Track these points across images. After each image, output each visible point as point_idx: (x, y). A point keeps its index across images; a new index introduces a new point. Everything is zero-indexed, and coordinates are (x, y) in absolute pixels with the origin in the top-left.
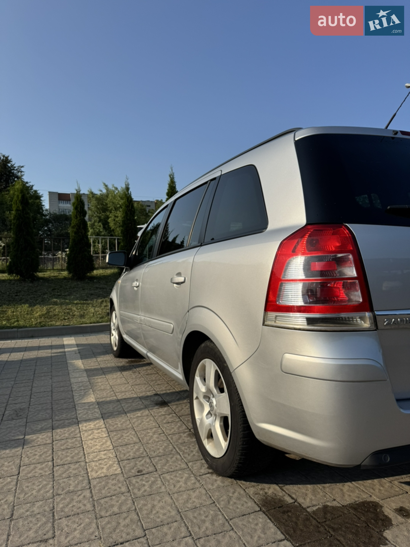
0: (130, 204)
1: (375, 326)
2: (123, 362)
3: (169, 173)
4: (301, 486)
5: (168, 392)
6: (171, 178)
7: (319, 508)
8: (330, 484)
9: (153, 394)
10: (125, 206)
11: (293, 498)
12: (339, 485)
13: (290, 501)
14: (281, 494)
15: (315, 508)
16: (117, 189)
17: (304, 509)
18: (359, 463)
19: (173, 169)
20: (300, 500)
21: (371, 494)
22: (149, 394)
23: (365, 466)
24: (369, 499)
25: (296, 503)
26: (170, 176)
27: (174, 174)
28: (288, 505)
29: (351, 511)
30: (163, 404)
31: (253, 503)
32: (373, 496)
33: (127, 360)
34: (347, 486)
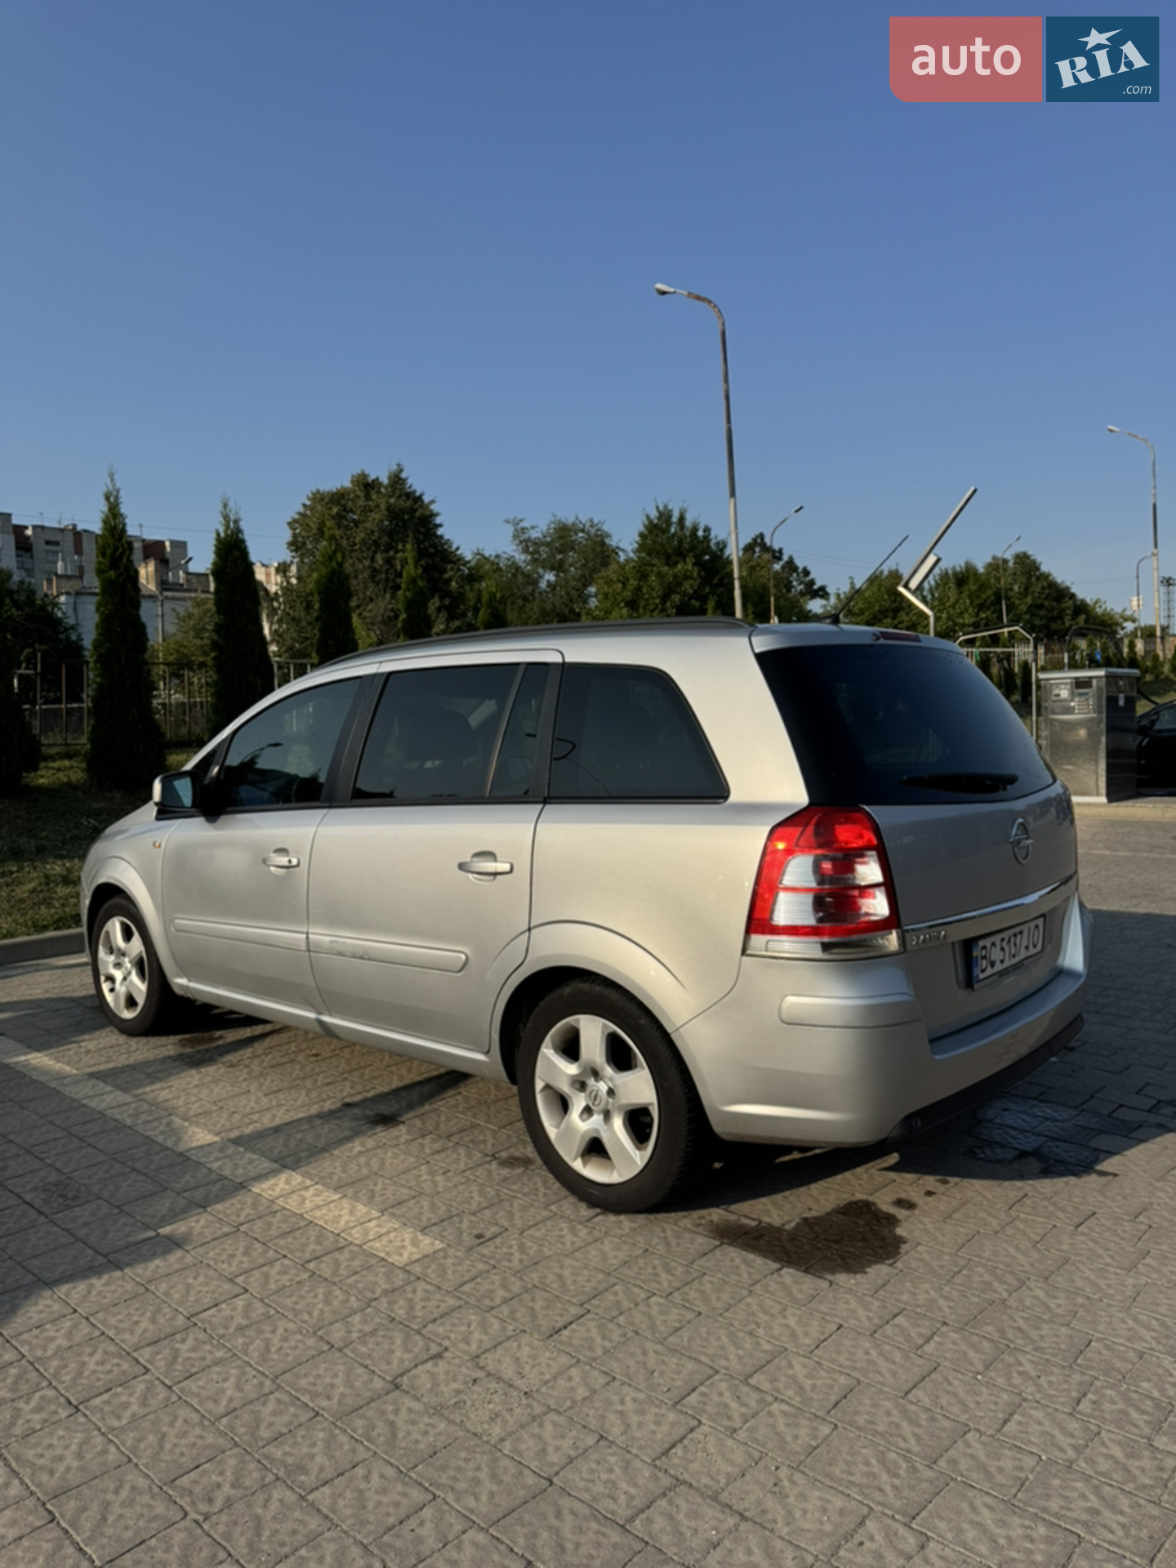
2: (166, 1046)
3: (104, 489)
4: (752, 1202)
5: (370, 1095)
7: (797, 1223)
9: (338, 1105)
11: (753, 1219)
12: (802, 1190)
13: (754, 1223)
14: (733, 1218)
15: (793, 1224)
17: (780, 1228)
19: (116, 476)
20: (766, 1219)
21: (851, 1192)
22: (328, 1106)
24: (854, 1199)
25: (763, 1225)
27: (118, 492)
28: (755, 1229)
29: (841, 1217)
30: (388, 1120)
31: (703, 1236)
32: (856, 1194)
33: (172, 1039)
34: (815, 1188)
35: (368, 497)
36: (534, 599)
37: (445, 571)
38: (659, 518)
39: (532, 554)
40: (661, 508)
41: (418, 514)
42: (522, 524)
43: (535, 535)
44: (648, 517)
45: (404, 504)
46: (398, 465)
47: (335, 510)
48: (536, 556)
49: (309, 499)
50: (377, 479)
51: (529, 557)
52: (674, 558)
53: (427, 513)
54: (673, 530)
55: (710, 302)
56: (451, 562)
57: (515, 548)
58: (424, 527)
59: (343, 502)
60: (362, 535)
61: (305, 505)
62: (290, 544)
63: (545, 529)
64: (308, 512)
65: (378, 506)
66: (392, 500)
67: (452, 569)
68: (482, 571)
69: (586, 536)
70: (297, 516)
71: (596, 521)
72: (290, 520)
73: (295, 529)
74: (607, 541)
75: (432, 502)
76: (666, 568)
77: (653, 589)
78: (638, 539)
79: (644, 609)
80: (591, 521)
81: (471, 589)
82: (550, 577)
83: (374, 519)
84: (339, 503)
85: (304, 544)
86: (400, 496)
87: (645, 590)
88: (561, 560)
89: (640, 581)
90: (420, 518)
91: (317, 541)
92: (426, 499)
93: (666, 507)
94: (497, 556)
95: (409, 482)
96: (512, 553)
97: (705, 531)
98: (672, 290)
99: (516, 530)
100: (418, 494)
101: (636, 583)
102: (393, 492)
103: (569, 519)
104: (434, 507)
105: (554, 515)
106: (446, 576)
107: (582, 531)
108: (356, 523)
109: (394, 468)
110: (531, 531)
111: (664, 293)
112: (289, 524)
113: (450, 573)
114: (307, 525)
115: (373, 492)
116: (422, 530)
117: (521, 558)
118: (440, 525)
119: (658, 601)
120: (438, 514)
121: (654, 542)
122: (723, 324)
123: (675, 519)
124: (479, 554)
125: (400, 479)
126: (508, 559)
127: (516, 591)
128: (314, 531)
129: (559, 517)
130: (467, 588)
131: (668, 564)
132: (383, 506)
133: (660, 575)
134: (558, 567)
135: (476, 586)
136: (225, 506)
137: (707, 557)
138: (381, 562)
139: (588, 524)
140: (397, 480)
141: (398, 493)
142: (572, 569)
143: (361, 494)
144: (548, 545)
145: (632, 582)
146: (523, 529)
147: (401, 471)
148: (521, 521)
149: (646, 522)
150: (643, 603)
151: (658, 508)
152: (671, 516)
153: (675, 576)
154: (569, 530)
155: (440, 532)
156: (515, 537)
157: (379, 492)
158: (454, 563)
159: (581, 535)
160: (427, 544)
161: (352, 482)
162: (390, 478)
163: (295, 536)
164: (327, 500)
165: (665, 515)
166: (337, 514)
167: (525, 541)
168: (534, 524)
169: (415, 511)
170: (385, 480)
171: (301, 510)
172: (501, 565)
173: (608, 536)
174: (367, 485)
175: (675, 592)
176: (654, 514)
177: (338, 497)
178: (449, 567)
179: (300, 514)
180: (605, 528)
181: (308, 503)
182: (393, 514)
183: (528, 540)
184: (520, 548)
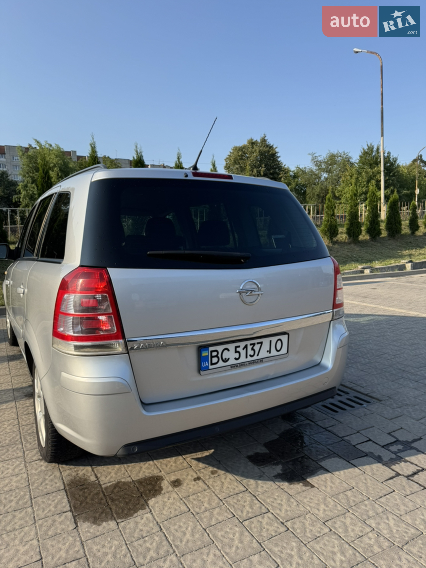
0: (46, 176)
1: (126, 350)
3: (90, 142)
6: (92, 147)
7: (113, 484)
8: (135, 464)
10: (41, 178)
11: (97, 477)
15: (109, 485)
16: (51, 145)
17: (100, 485)
18: (115, 454)
19: (94, 137)
20: (102, 478)
21: (161, 470)
22: (24, 385)
23: (119, 455)
25: (97, 482)
26: (91, 145)
27: (95, 142)
28: (89, 483)
31: (62, 483)
32: (163, 472)
35: (253, 147)
36: (318, 184)
37: (280, 174)
38: (368, 149)
39: (318, 166)
40: (369, 145)
41: (270, 153)
42: (316, 155)
43: (320, 159)
44: (363, 149)
45: (265, 149)
46: (264, 135)
47: (240, 153)
48: (320, 167)
49: (232, 150)
50: (257, 141)
51: (317, 168)
52: (373, 165)
53: (274, 152)
54: (374, 154)
55: (376, 53)
56: (282, 171)
57: (312, 164)
58: (273, 158)
59: (244, 150)
60: (250, 162)
61: (230, 152)
62: (225, 167)
63: (325, 156)
64: (232, 155)
65: (255, 151)
66: (261, 148)
67: (282, 173)
68: (299, 174)
69: (342, 158)
70: (228, 157)
71: (346, 152)
72: (225, 158)
73: (227, 161)
74: (350, 160)
75: (276, 148)
76: (370, 169)
77: (363, 178)
78: (359, 158)
79: (359, 187)
80: (344, 152)
81: (294, 181)
82: (325, 175)
83: (254, 156)
84: (242, 150)
85: (229, 167)
86: (264, 146)
87: (360, 179)
88: (330, 168)
89: (358, 175)
90: (271, 154)
91: (234, 166)
92: (274, 147)
93: (371, 144)
94: (305, 168)
95: (268, 141)
96: (311, 167)
97: (388, 154)
98: (360, 50)
99: (313, 157)
100: (271, 145)
101: (356, 176)
102: (262, 145)
103: (335, 152)
104: (277, 150)
105: (329, 151)
106: (280, 176)
107: (340, 156)
108: (248, 158)
109: (263, 136)
110: (319, 157)
111: (357, 52)
112: (225, 159)
113: (282, 175)
114: (230, 159)
115: (254, 146)
116: (272, 159)
117: (314, 168)
118: (280, 157)
119: (365, 183)
120: (278, 153)
121: (365, 159)
122: (382, 62)
123: (375, 149)
124: (298, 167)
125: (265, 140)
126: (310, 169)
127: (311, 181)
128: (233, 162)
129: (331, 151)
130: (292, 181)
131: (370, 168)
132: (257, 151)
133: (367, 172)
134: (329, 171)
135: (296, 180)
136: (136, 147)
137: (389, 165)
138: (255, 172)
139: (342, 154)
140: (264, 140)
141: (263, 145)
142: (335, 172)
143: (250, 147)
144: (325, 162)
145: (354, 175)
146: (315, 157)
147: (265, 137)
148: (315, 153)
149: (363, 151)
150: (359, 184)
151: (368, 145)
152: (373, 148)
153: (373, 173)
154: (335, 156)
155: (279, 159)
156: (312, 160)
157: (257, 145)
158: (283, 171)
159: (339, 158)
160: (273, 164)
161: (248, 142)
162: (261, 140)
163: (227, 164)
164: (238, 150)
165: (371, 149)
166: (241, 155)
167: (316, 161)
168: (320, 155)
169: (269, 152)
170: (259, 141)
171: (229, 154)
172: (307, 172)
173: (351, 158)
174: (253, 143)
175: (373, 179)
176: (366, 148)
177: (241, 149)
178: (281, 172)
179: (229, 155)
180: (350, 155)
181: (232, 151)
182: (261, 153)
183: (318, 161)
184: (314, 164)
